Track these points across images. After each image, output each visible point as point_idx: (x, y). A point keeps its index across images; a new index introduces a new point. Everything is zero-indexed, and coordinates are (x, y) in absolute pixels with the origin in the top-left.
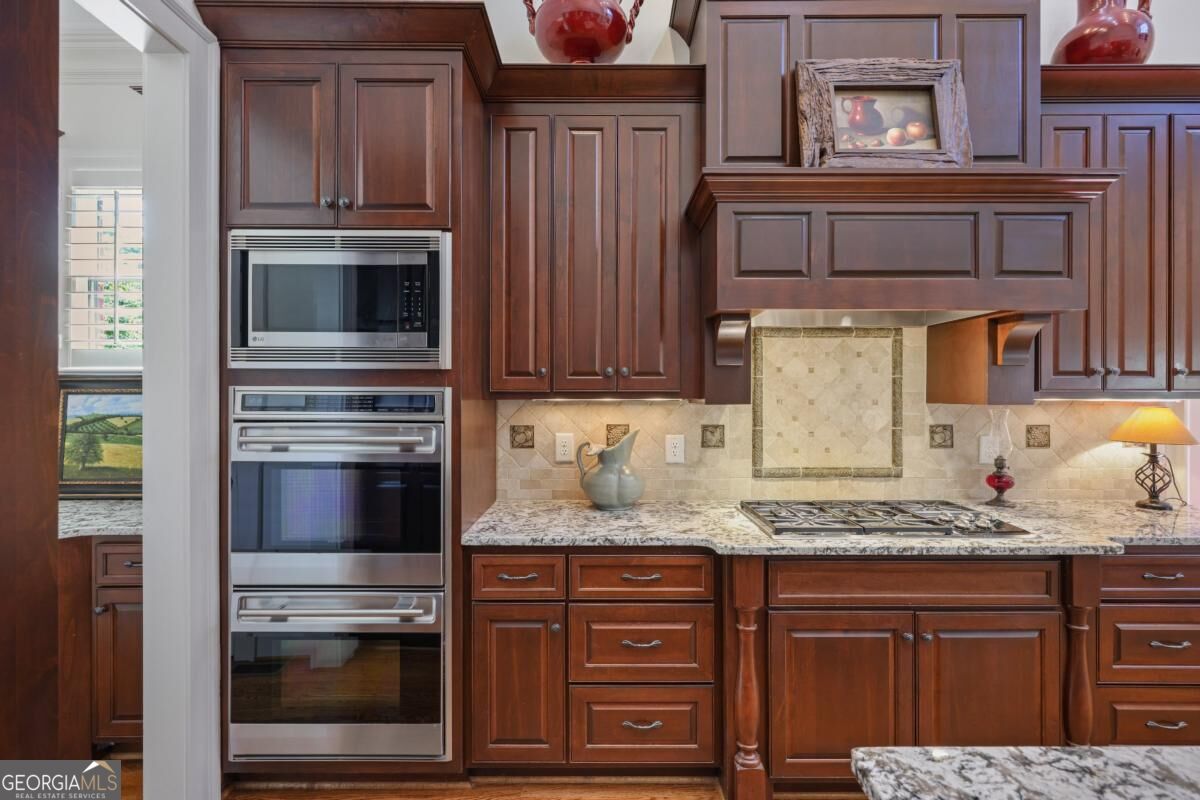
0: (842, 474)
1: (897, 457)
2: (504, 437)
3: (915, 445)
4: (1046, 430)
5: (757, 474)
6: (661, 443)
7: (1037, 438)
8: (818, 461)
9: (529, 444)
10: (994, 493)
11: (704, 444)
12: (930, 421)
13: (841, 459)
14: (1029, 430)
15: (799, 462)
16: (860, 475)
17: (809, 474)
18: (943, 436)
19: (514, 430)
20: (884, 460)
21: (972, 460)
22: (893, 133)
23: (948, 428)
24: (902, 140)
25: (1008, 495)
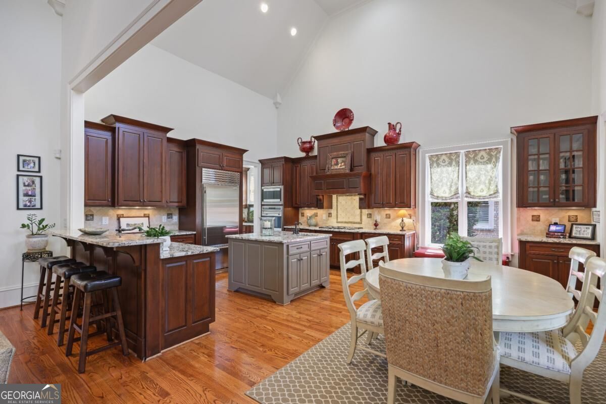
0: (351, 223)
1: (361, 220)
2: (300, 214)
3: (365, 217)
4: (389, 215)
5: (337, 222)
6: (322, 216)
7: (388, 216)
8: (347, 221)
9: (303, 216)
10: (375, 227)
11: (329, 216)
12: (367, 213)
13: (351, 220)
14: (386, 215)
15: (344, 220)
16: (354, 223)
17: (346, 222)
18: (370, 216)
19: (302, 213)
20: (359, 220)
21: (374, 220)
22: (340, 165)
23: (370, 214)
24: (341, 166)
25: (377, 227)
